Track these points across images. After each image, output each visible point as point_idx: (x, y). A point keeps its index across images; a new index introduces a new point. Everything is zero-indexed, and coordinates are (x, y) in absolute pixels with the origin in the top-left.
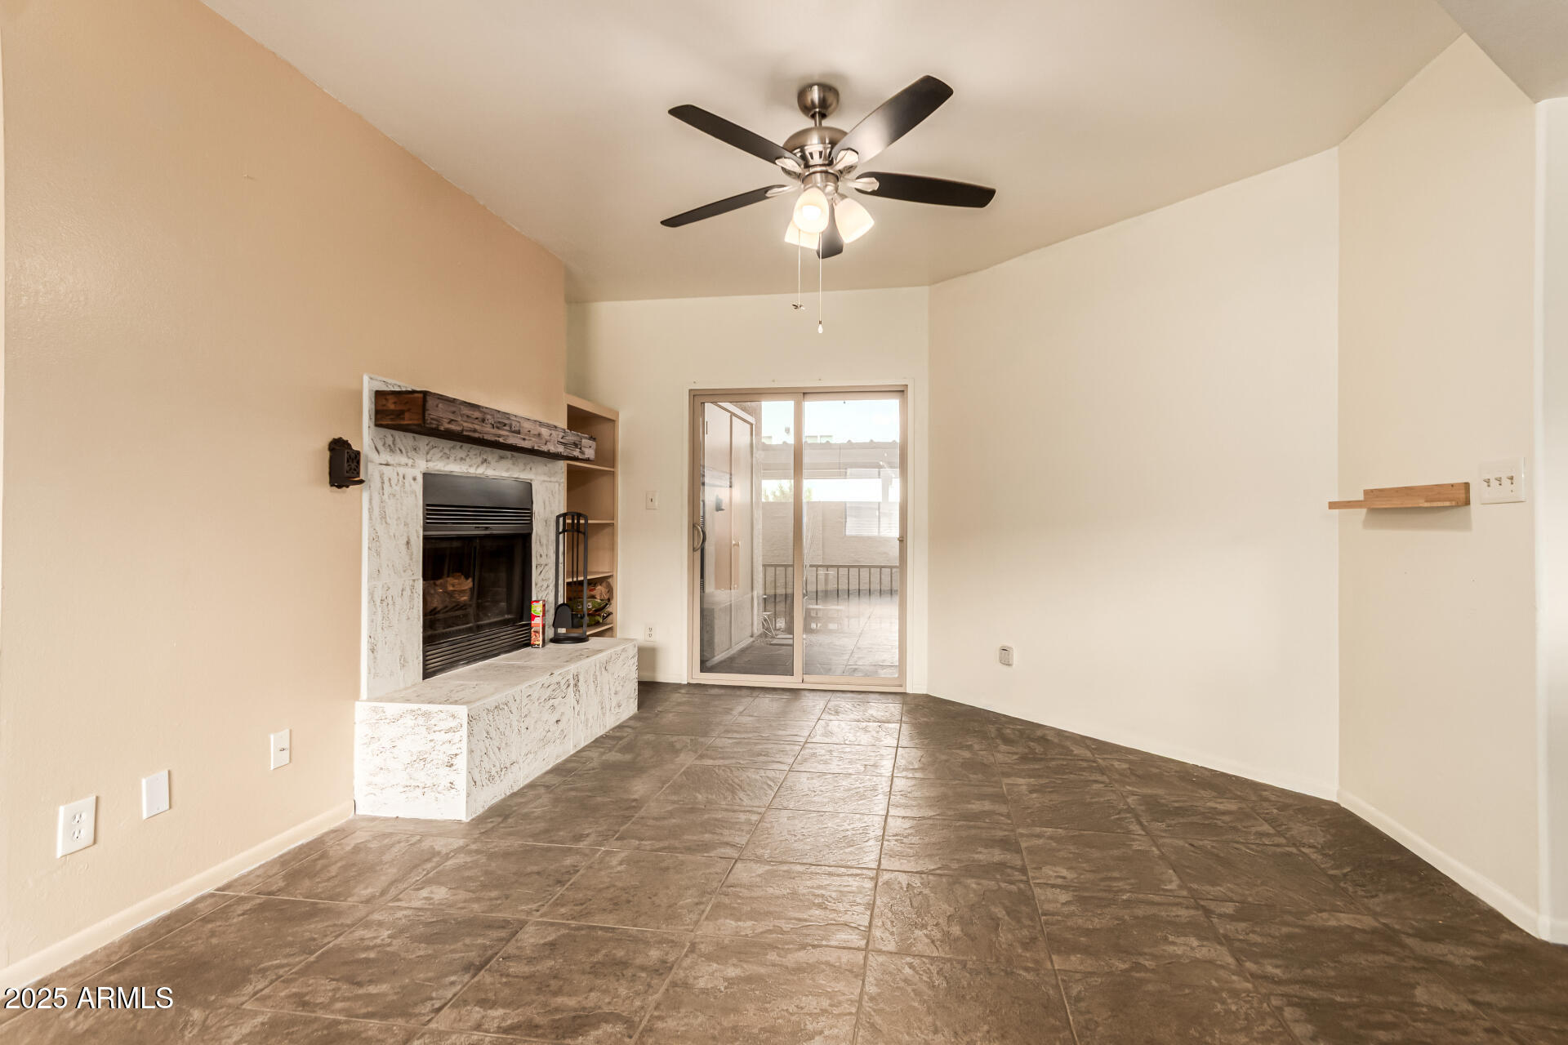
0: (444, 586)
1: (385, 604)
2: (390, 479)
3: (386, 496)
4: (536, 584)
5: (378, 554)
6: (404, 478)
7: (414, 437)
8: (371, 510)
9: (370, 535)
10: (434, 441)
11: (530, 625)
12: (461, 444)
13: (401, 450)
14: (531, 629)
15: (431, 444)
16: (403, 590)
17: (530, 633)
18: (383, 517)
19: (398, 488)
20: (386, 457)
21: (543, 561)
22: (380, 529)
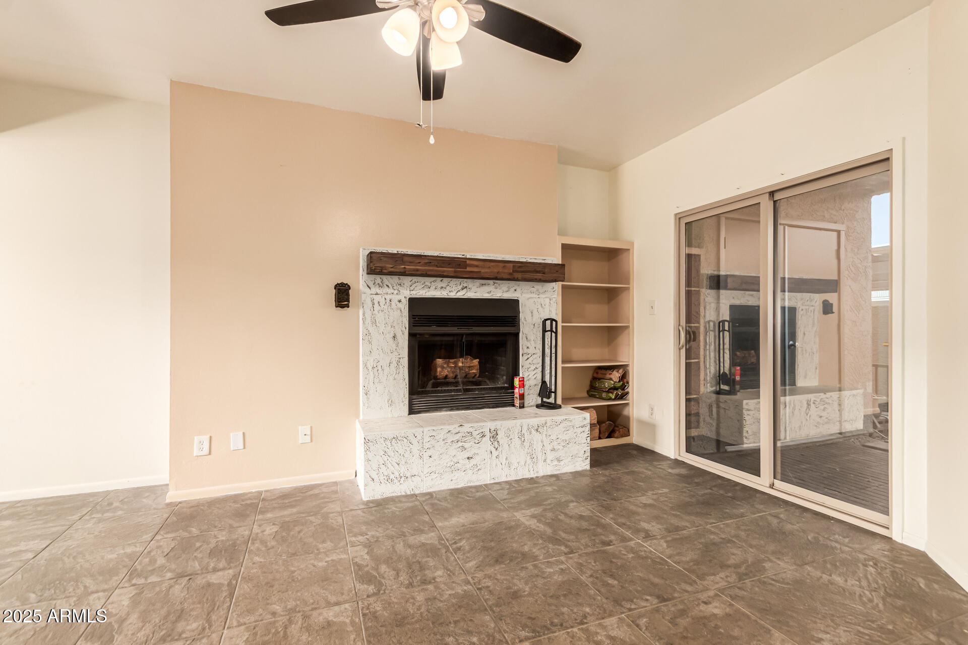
0: (456, 363)
1: (376, 369)
2: (379, 302)
3: (376, 312)
4: (522, 367)
5: (370, 343)
6: (390, 301)
7: (399, 278)
8: (364, 320)
9: (363, 332)
10: (415, 279)
11: (513, 392)
12: (441, 279)
13: (388, 286)
14: (514, 395)
15: (414, 281)
16: (390, 363)
17: (514, 398)
18: (374, 322)
19: (386, 307)
20: (375, 290)
21: (531, 351)
22: (372, 329)
